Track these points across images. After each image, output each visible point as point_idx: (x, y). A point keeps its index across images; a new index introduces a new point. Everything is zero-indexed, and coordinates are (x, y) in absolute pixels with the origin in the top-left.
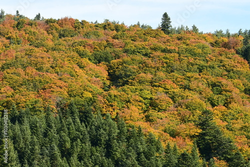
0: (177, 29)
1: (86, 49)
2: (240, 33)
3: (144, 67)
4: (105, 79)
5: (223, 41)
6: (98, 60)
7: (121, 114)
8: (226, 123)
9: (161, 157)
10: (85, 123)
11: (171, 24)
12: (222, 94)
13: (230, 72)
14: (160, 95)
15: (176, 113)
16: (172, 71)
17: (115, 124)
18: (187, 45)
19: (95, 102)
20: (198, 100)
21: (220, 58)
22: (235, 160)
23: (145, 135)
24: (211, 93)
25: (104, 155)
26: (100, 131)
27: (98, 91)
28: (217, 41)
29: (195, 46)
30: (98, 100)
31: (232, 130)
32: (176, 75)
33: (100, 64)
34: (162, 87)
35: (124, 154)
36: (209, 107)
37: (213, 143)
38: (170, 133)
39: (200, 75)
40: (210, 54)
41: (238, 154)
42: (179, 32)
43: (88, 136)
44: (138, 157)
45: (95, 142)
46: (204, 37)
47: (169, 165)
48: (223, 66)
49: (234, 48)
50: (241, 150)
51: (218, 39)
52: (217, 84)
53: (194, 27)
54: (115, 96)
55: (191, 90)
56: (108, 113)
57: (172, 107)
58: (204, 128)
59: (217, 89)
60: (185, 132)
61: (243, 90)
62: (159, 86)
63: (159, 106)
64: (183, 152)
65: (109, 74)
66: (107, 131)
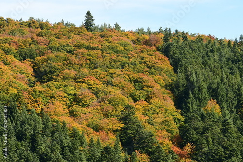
0: (99, 27)
1: (12, 46)
2: (160, 30)
3: (68, 63)
4: (30, 75)
5: (144, 39)
6: (23, 57)
7: (46, 109)
8: (147, 118)
9: (84, 151)
10: (10, 119)
11: (94, 22)
12: (143, 90)
13: (151, 69)
14: (83, 91)
15: (99, 108)
16: (95, 68)
17: (40, 119)
18: (110, 42)
19: (20, 98)
20: (121, 96)
21: (142, 55)
22: (156, 153)
23: (70, 130)
24: (133, 88)
25: (29, 149)
26: (25, 126)
27: (23, 88)
28: (138, 38)
29: (118, 43)
30: (23, 96)
31: (153, 124)
32: (99, 71)
33: (25, 61)
34: (85, 83)
35: (48, 148)
36: (131, 103)
37: (135, 137)
38: (93, 128)
39: (122, 71)
40: (132, 51)
41: (159, 147)
42: (101, 29)
43: (13, 131)
44: (63, 151)
45: (20, 137)
46: (126, 34)
47: (92, 158)
48: (145, 62)
49: (155, 45)
50: (162, 144)
51: (139, 37)
52: (138, 80)
53: (116, 25)
54: (40, 92)
55: (113, 86)
56: (33, 109)
57: (95, 102)
58: (126, 122)
59: (139, 85)
60: (108, 127)
61: (163, 85)
62: (83, 82)
63: (83, 102)
64: (106, 146)
65: (34, 71)
66: (32, 126)
